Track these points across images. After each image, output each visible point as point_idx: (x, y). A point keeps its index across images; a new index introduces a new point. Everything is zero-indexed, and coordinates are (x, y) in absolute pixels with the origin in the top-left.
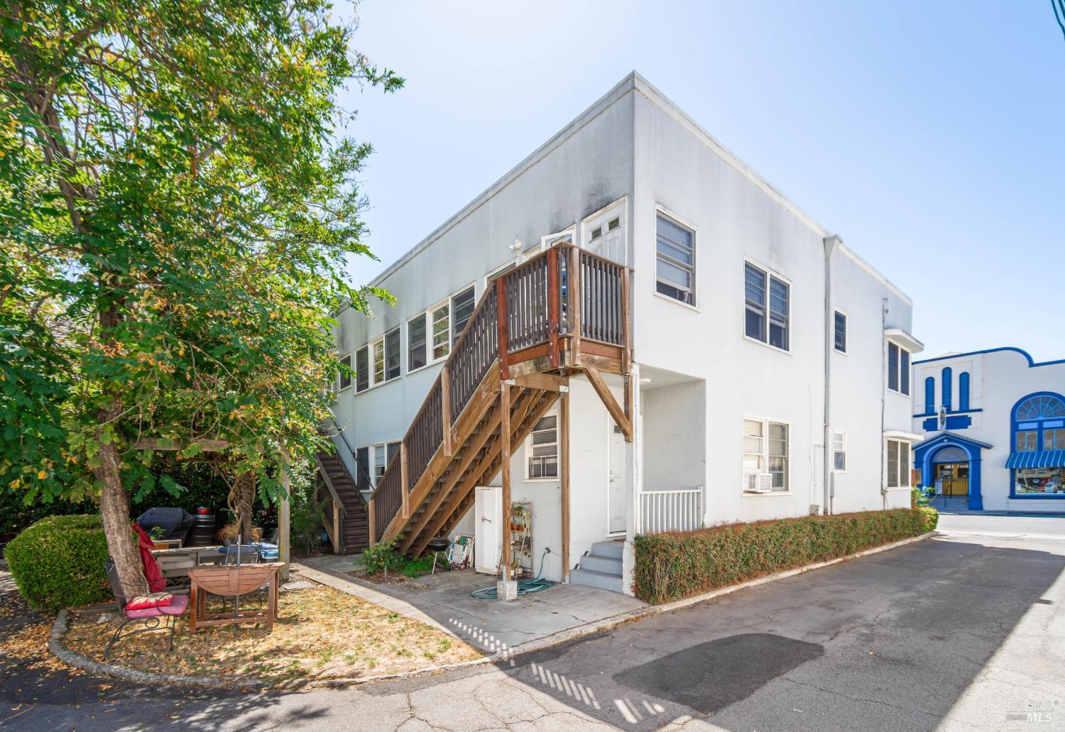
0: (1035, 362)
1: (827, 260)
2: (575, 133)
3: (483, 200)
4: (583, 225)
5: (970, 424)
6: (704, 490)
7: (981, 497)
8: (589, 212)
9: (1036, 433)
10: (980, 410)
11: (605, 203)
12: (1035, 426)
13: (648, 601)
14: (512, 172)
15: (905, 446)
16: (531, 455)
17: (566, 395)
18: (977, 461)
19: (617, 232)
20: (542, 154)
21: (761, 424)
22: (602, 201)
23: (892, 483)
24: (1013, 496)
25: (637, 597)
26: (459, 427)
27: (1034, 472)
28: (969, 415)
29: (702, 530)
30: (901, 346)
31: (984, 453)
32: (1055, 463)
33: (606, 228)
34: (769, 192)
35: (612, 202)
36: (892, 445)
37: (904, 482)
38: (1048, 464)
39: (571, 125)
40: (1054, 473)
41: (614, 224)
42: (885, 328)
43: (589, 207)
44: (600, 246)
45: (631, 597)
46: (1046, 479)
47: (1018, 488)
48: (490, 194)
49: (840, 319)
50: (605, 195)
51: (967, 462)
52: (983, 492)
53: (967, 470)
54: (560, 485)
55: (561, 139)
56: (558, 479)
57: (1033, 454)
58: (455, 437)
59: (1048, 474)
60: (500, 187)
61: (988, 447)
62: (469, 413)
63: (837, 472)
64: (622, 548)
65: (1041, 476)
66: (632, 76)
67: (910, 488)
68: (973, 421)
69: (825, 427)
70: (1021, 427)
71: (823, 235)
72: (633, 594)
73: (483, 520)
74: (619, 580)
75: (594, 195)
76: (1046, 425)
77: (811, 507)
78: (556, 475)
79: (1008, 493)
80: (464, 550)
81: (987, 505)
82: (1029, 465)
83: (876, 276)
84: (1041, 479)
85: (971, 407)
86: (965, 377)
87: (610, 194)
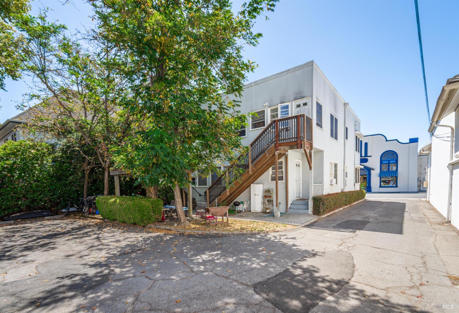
0: (388, 140)
1: (345, 110)
2: (290, 73)
3: (250, 86)
4: (293, 102)
5: (368, 161)
6: (323, 184)
7: (371, 187)
8: (296, 99)
9: (388, 164)
10: (371, 156)
11: (302, 97)
12: (387, 162)
13: (318, 215)
14: (264, 79)
15: (358, 169)
16: (271, 173)
17: (287, 155)
18: (370, 174)
19: (306, 107)
20: (276, 76)
21: (332, 164)
22: (301, 96)
23: (356, 183)
24: (380, 187)
25: (314, 214)
26: (255, 165)
27: (386, 178)
28: (368, 158)
29: (323, 195)
30: (358, 137)
31: (372, 172)
32: (393, 175)
33: (302, 105)
34: (335, 90)
35: (305, 97)
36: (356, 169)
37: (358, 182)
38: (391, 176)
39: (289, 70)
40: (393, 178)
41: (305, 104)
42: (355, 131)
43: (296, 97)
44: (300, 110)
45: (312, 215)
46: (390, 181)
47: (382, 184)
48: (253, 84)
49: (347, 128)
50: (302, 95)
51: (366, 175)
52: (372, 186)
53: (367, 177)
54: (285, 183)
55: (285, 73)
56: (284, 181)
57: (387, 172)
58: (253, 168)
59: (391, 179)
60: (258, 83)
61: (373, 169)
62: (260, 160)
63: (346, 178)
64: (308, 202)
65: (389, 180)
66: (312, 62)
67: (360, 184)
68: (369, 160)
69: (344, 164)
70: (383, 162)
71: (344, 102)
72: (312, 213)
73: (255, 195)
74: (307, 210)
75: (298, 94)
76: (391, 162)
77: (342, 189)
78: (283, 180)
79: (379, 186)
80: (243, 206)
81: (373, 191)
82: (386, 176)
83: (354, 114)
84: (389, 181)
85: (368, 155)
86: (366, 144)
87: (304, 95)
